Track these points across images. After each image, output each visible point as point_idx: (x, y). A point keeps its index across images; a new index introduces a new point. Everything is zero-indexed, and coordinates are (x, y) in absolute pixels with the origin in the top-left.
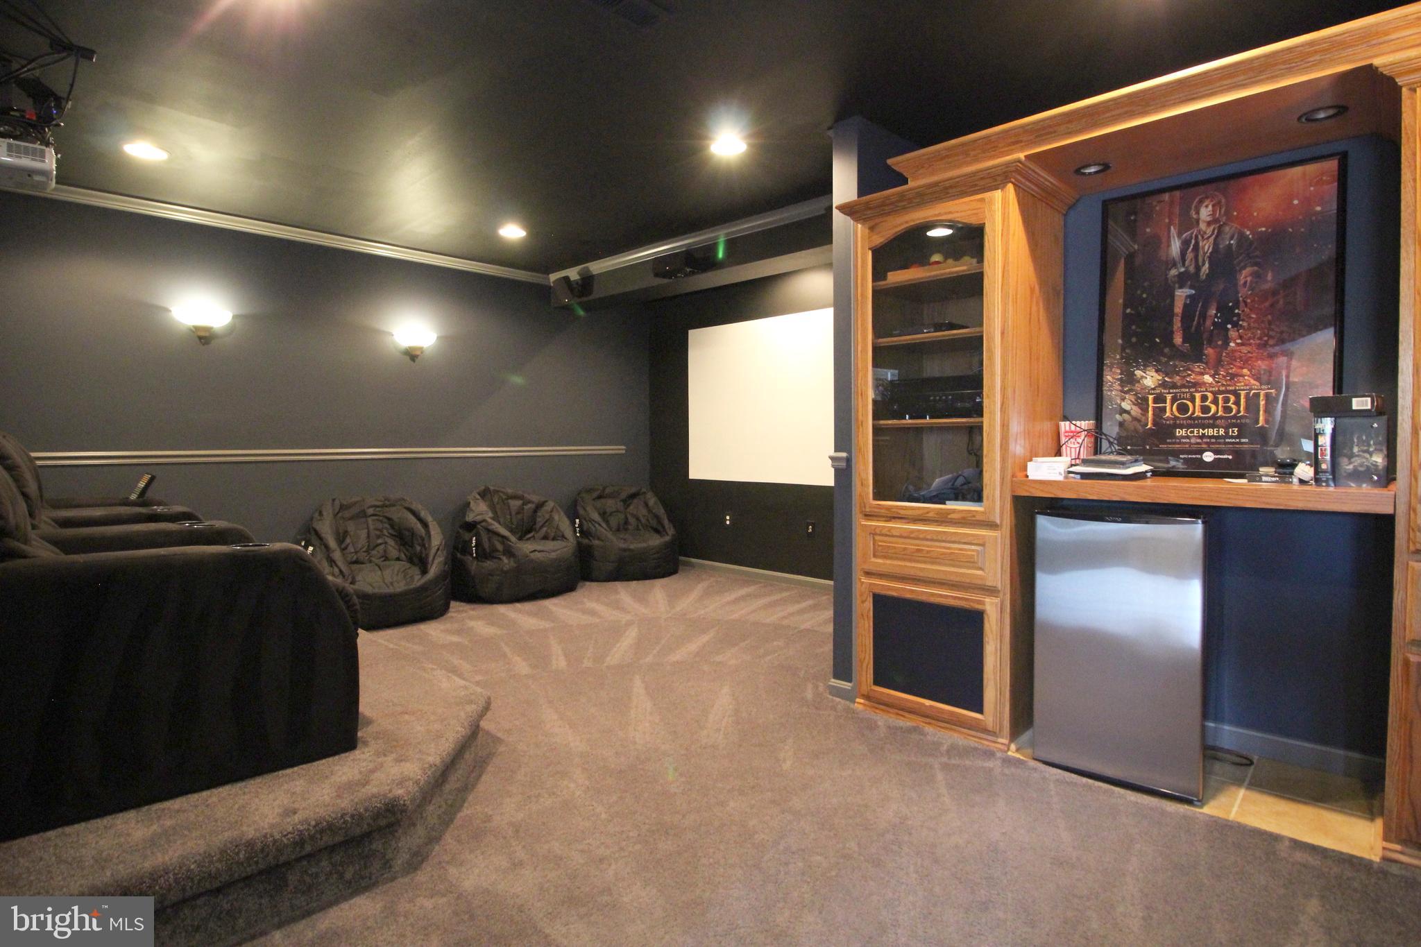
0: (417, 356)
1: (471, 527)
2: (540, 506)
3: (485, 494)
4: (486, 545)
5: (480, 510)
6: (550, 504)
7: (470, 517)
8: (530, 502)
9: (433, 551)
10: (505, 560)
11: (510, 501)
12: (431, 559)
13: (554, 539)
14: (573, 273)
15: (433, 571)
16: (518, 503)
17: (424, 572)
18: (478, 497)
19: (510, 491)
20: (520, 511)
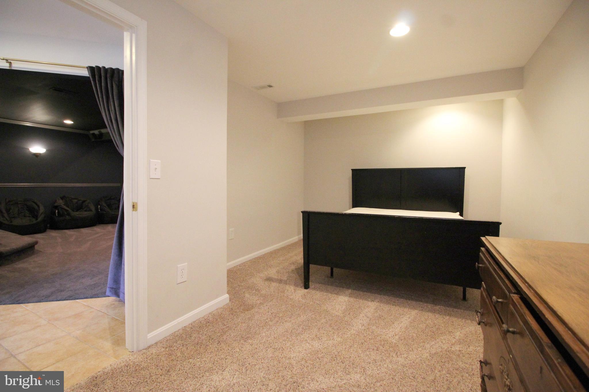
0: (38, 156)
1: (56, 207)
2: (84, 201)
3: (62, 198)
4: (61, 212)
5: (60, 202)
6: (88, 201)
7: (56, 204)
8: (80, 200)
9: (40, 213)
10: (67, 217)
11: (73, 200)
12: (39, 216)
13: (88, 211)
14: (96, 132)
15: (39, 219)
16: (76, 201)
17: (37, 219)
18: (60, 198)
19: (73, 197)
20: (77, 203)
